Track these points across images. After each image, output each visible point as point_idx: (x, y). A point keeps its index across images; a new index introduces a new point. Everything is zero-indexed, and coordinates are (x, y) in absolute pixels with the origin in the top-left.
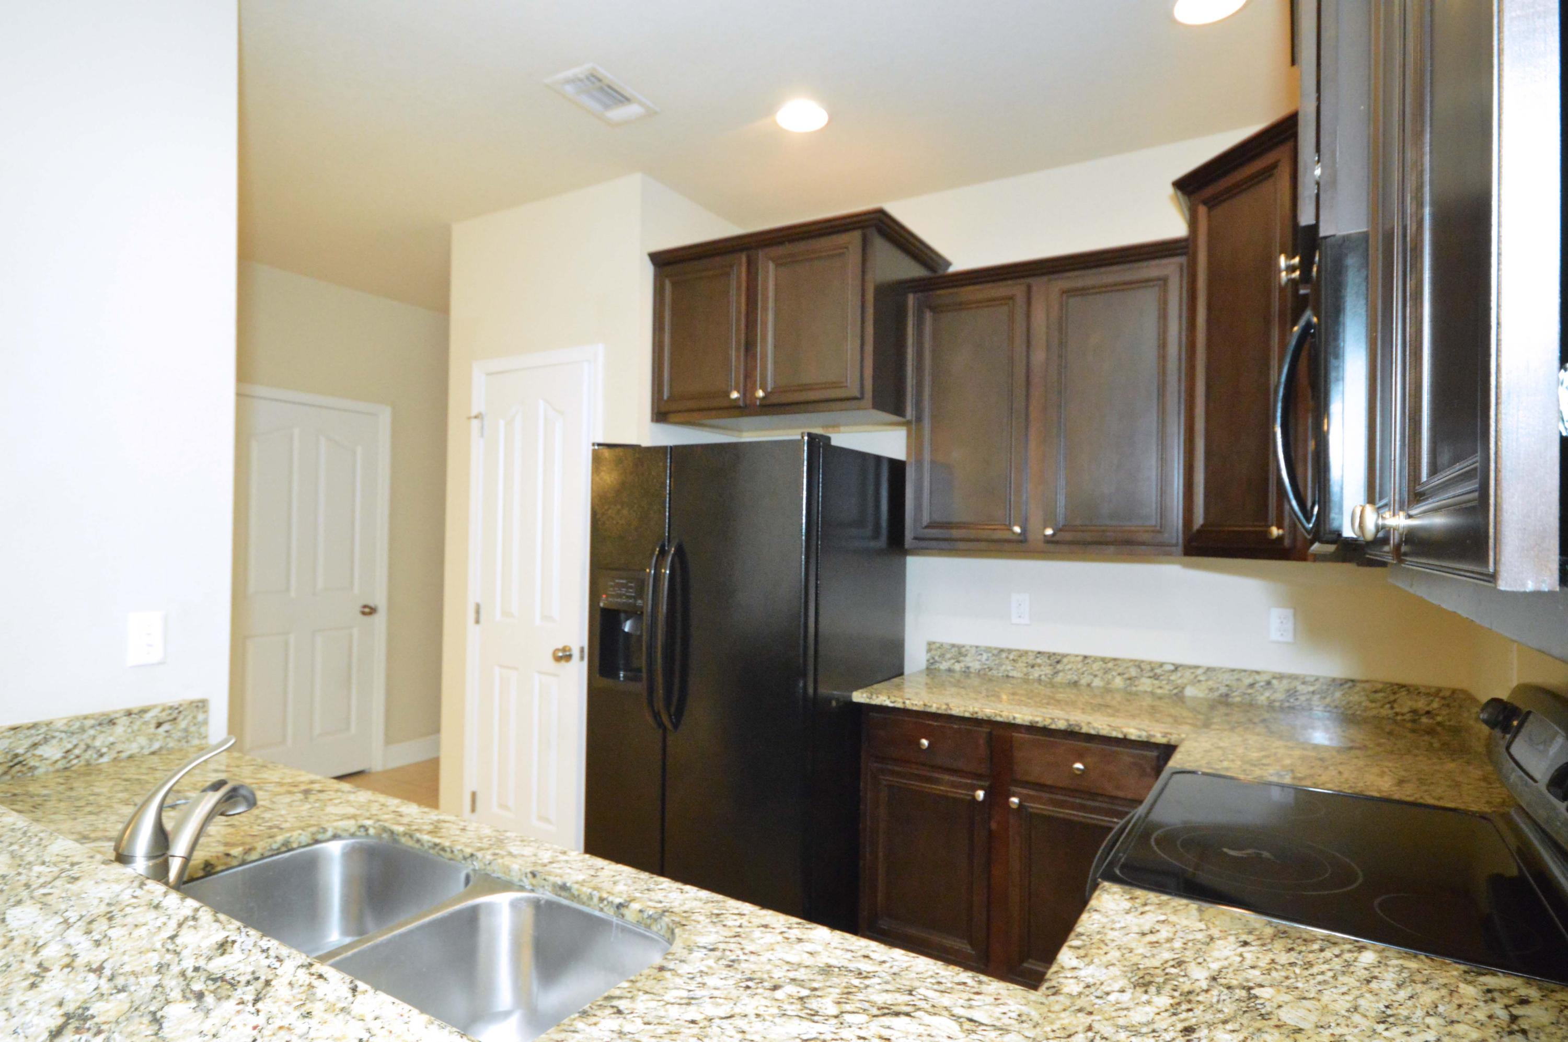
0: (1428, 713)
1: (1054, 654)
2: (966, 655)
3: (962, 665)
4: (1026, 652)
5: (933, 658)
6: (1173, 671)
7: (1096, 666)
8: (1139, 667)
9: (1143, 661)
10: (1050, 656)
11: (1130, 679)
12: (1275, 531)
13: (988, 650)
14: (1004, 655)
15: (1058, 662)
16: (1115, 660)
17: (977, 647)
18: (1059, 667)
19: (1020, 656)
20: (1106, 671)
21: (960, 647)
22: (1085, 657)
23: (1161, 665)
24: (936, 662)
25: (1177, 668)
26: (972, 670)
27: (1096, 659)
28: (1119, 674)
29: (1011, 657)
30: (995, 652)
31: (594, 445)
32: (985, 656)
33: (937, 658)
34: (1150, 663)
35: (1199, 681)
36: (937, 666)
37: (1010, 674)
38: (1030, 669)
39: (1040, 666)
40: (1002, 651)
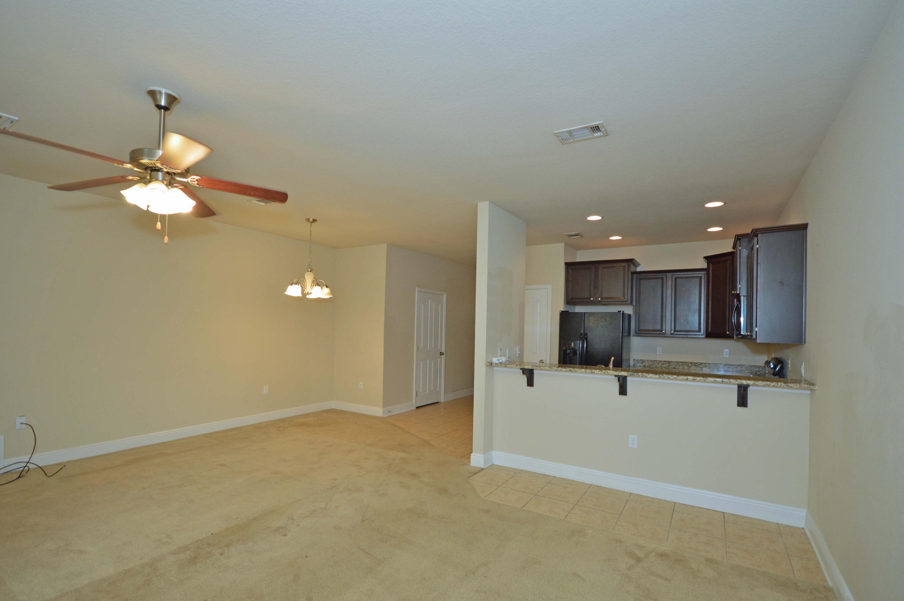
0: (759, 371)
1: (669, 361)
2: (644, 362)
3: (643, 364)
4: (662, 361)
5: (635, 363)
6: (700, 364)
7: (680, 364)
8: (692, 364)
9: (692, 362)
10: (668, 362)
11: (689, 366)
12: (728, 333)
13: (651, 361)
14: (655, 362)
15: (670, 363)
16: (685, 362)
17: (648, 360)
18: (670, 364)
19: (660, 362)
20: (683, 365)
21: (643, 360)
22: (677, 362)
23: (697, 363)
24: (636, 364)
25: (701, 363)
26: (646, 366)
27: (680, 362)
28: (686, 366)
29: (657, 362)
30: (653, 361)
31: (560, 311)
32: (650, 362)
33: (636, 363)
34: (694, 363)
35: (706, 366)
36: (636, 365)
37: (657, 366)
38: (663, 365)
39: (665, 364)
40: (655, 361)
